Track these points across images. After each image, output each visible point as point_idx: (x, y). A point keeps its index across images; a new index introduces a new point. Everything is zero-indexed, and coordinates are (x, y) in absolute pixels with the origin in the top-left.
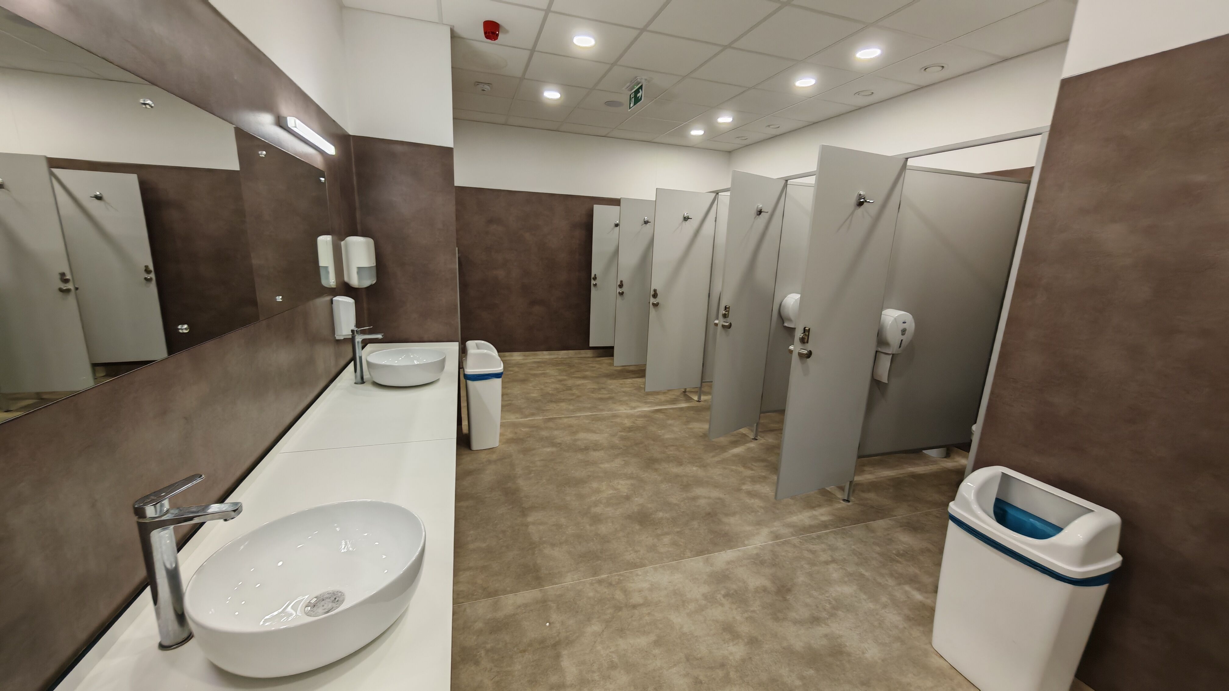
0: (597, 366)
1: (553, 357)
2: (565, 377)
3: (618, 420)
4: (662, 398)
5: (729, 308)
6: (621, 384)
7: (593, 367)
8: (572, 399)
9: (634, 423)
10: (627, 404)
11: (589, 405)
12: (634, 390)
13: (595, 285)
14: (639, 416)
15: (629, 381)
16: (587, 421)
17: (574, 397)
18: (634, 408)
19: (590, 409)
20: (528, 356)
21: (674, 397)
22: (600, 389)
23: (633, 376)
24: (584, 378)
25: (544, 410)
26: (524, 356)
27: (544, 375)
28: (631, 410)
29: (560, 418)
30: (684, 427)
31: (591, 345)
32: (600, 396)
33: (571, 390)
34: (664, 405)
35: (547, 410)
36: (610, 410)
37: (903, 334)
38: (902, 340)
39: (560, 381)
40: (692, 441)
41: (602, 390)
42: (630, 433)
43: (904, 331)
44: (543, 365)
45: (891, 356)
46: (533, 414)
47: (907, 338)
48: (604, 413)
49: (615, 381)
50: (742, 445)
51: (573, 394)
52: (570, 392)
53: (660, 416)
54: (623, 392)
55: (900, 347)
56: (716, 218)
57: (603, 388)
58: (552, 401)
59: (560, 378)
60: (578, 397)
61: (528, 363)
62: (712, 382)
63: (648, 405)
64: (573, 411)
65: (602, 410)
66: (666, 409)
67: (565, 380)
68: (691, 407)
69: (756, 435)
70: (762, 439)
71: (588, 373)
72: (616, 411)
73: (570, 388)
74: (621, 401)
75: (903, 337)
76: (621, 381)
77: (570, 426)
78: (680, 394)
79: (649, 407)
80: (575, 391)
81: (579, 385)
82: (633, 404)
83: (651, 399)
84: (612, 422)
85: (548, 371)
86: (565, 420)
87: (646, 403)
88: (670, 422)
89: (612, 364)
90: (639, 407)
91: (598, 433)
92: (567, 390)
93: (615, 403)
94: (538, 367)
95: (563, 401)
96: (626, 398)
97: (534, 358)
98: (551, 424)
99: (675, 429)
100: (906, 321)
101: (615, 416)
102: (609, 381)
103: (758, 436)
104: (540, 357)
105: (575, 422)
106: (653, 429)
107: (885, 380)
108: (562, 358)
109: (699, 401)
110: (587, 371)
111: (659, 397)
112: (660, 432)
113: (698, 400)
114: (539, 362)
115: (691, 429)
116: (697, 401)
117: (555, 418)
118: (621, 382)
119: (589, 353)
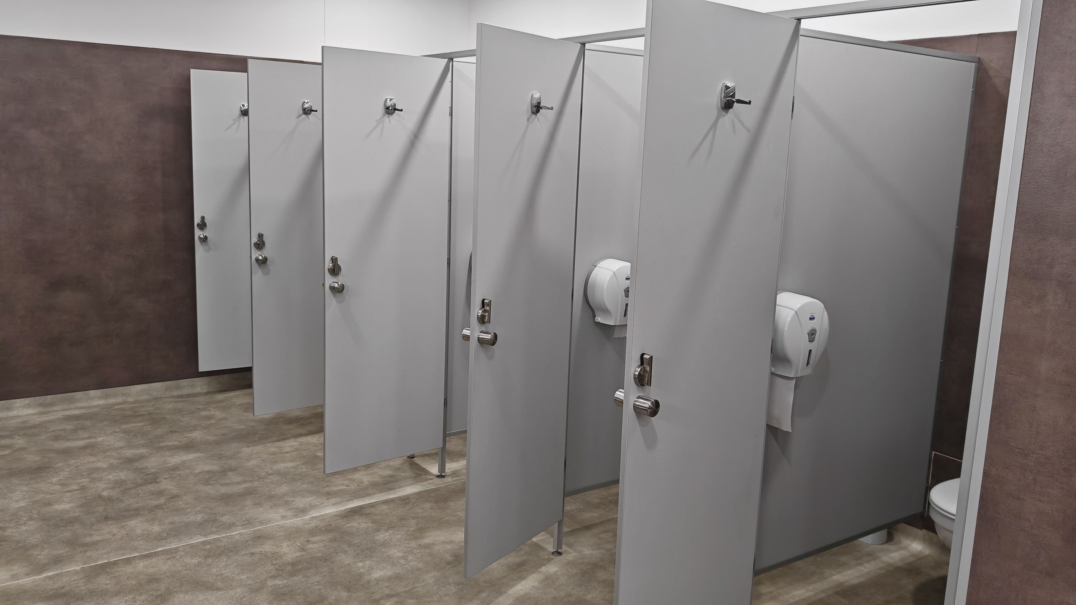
0: (218, 414)
1: (112, 401)
2: (143, 451)
3: (268, 547)
4: (364, 478)
5: (489, 304)
6: (272, 454)
7: (209, 418)
8: (158, 507)
9: (303, 550)
10: (287, 503)
11: (199, 518)
12: (303, 464)
13: (204, 240)
14: (313, 532)
15: (290, 445)
16: (195, 561)
17: (162, 500)
18: (304, 511)
19: (202, 527)
20: (51, 404)
21: (388, 472)
22: (224, 472)
23: (299, 431)
24: (189, 447)
25: (87, 545)
26: (41, 405)
27: (90, 448)
28: (295, 516)
29: (128, 561)
30: (413, 544)
31: (202, 368)
32: (223, 490)
33: (157, 483)
34: (368, 495)
35: (95, 543)
36: (248, 523)
37: (811, 340)
38: (810, 351)
39: (131, 460)
40: (430, 578)
41: (230, 473)
42: (295, 578)
43: (812, 334)
44: (88, 423)
45: (794, 381)
46: (57, 561)
47: (817, 346)
48: (236, 533)
49: (259, 448)
50: (533, 573)
51: (161, 493)
52: (152, 487)
53: (360, 524)
54: (279, 473)
55: (808, 364)
56: (451, 108)
57: (232, 469)
58: (106, 518)
59: (129, 453)
60: (174, 497)
61: (50, 421)
62: (465, 432)
63: (334, 500)
64: (160, 538)
65: (231, 526)
66: (372, 505)
67: (141, 457)
68: (426, 491)
69: (559, 545)
70: (571, 551)
71: (197, 435)
72: (261, 523)
73: (153, 479)
74: (271, 497)
75: (813, 346)
76: (272, 447)
77: (153, 579)
78: (402, 464)
79: (335, 504)
80: (167, 485)
81: (175, 468)
82: (301, 502)
83: (339, 484)
84: (252, 554)
85: (100, 439)
86: (141, 565)
87: (329, 495)
88: (382, 536)
89: (250, 407)
90: (313, 507)
91: (218, 589)
92: (146, 482)
93: (259, 504)
94: (75, 431)
95: (136, 512)
96: (284, 489)
97: (67, 407)
98: (104, 581)
99: (396, 553)
100: (815, 316)
101: (259, 538)
102: (246, 450)
103: (563, 546)
104: (84, 404)
105: (165, 568)
106: (345, 559)
107: (786, 426)
108: (135, 402)
109: (440, 477)
110: (195, 428)
111: (357, 476)
112: (361, 566)
113: (439, 474)
114: (77, 418)
115: (427, 546)
116: (438, 476)
117: (115, 563)
118: (272, 449)
119: (199, 385)
